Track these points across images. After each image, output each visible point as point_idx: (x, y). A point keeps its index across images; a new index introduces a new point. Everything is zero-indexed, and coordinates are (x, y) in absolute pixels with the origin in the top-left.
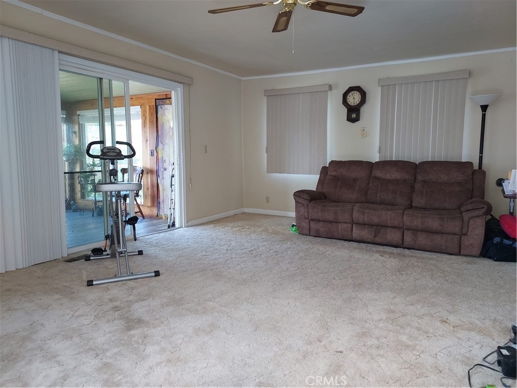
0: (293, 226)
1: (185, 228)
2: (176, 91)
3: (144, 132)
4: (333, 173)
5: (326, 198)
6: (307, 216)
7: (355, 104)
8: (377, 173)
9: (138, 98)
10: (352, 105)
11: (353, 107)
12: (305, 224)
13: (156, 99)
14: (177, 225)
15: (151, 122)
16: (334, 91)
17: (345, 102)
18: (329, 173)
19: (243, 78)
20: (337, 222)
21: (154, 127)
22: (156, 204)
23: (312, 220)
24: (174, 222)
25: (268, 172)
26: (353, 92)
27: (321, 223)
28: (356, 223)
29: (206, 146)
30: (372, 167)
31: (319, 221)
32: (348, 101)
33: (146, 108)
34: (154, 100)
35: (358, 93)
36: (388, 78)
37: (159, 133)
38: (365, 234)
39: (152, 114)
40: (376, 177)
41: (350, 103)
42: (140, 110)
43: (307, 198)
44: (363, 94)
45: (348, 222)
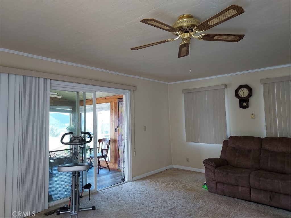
0: (205, 184)
1: (131, 183)
2: (125, 94)
3: (111, 117)
4: (232, 146)
5: (228, 164)
6: (214, 179)
7: (245, 97)
8: (266, 146)
9: (109, 98)
10: (243, 97)
11: (243, 99)
12: (213, 185)
13: (118, 99)
14: (126, 180)
15: (115, 112)
16: (228, 89)
17: (237, 95)
18: (229, 145)
19: (169, 83)
20: (237, 186)
21: (117, 115)
22: (117, 162)
23: (218, 182)
24: (124, 177)
25: (187, 141)
26: (242, 89)
27: (225, 185)
28: (253, 188)
29: (145, 127)
30: (262, 141)
31: (223, 183)
32: (239, 94)
33: (113, 104)
34: (117, 99)
35: (246, 89)
36: (267, 78)
37: (120, 118)
38: (261, 197)
39: (116, 107)
40: (266, 150)
41: (241, 96)
42: (110, 105)
43: (213, 165)
44: (250, 90)
45: (246, 186)
